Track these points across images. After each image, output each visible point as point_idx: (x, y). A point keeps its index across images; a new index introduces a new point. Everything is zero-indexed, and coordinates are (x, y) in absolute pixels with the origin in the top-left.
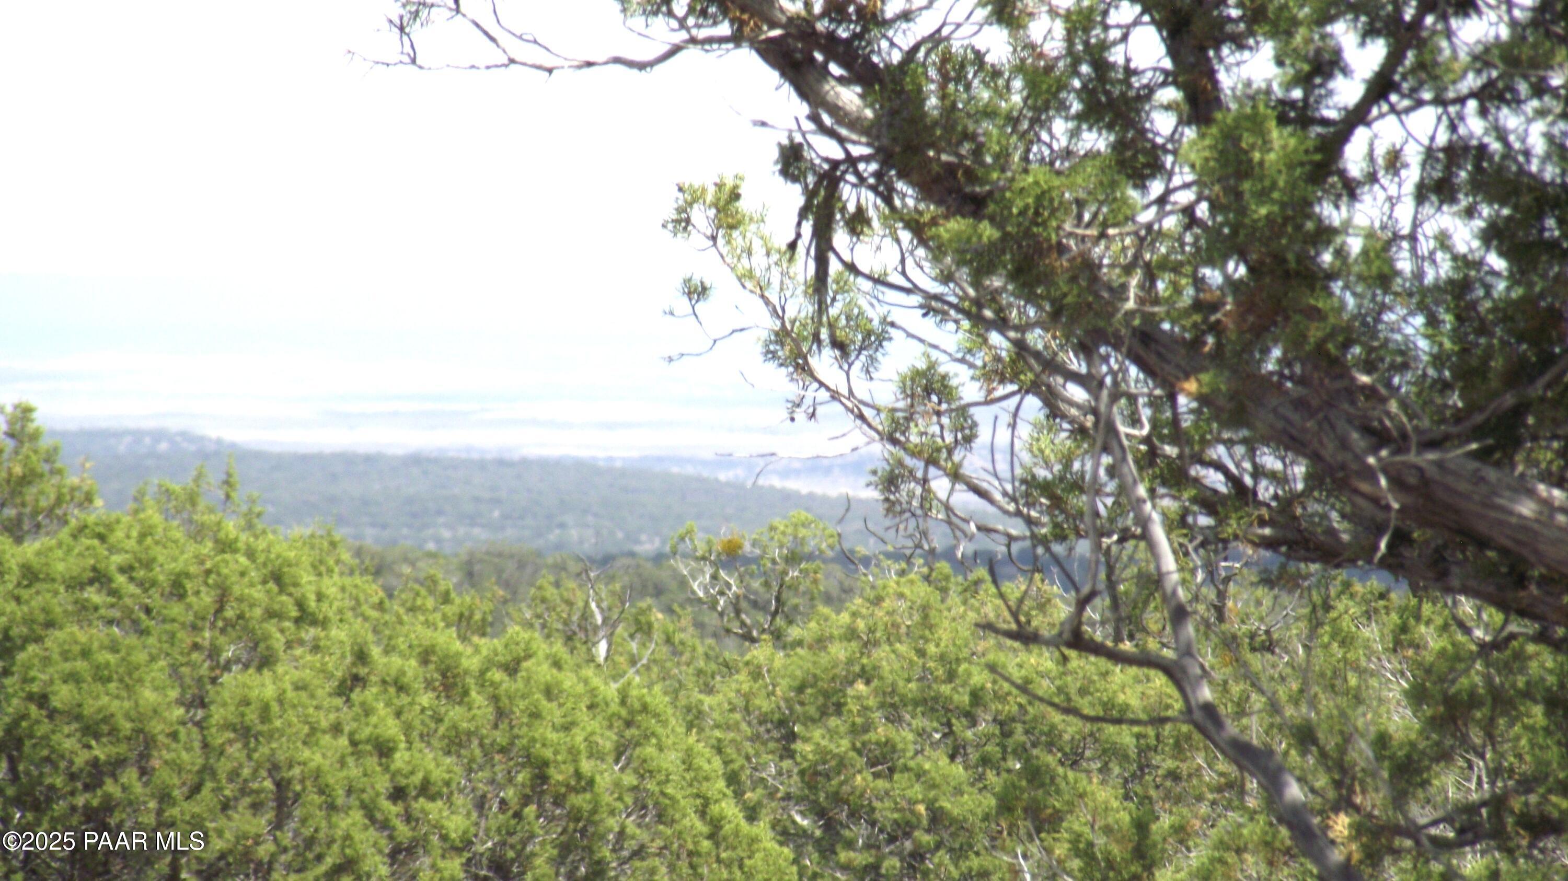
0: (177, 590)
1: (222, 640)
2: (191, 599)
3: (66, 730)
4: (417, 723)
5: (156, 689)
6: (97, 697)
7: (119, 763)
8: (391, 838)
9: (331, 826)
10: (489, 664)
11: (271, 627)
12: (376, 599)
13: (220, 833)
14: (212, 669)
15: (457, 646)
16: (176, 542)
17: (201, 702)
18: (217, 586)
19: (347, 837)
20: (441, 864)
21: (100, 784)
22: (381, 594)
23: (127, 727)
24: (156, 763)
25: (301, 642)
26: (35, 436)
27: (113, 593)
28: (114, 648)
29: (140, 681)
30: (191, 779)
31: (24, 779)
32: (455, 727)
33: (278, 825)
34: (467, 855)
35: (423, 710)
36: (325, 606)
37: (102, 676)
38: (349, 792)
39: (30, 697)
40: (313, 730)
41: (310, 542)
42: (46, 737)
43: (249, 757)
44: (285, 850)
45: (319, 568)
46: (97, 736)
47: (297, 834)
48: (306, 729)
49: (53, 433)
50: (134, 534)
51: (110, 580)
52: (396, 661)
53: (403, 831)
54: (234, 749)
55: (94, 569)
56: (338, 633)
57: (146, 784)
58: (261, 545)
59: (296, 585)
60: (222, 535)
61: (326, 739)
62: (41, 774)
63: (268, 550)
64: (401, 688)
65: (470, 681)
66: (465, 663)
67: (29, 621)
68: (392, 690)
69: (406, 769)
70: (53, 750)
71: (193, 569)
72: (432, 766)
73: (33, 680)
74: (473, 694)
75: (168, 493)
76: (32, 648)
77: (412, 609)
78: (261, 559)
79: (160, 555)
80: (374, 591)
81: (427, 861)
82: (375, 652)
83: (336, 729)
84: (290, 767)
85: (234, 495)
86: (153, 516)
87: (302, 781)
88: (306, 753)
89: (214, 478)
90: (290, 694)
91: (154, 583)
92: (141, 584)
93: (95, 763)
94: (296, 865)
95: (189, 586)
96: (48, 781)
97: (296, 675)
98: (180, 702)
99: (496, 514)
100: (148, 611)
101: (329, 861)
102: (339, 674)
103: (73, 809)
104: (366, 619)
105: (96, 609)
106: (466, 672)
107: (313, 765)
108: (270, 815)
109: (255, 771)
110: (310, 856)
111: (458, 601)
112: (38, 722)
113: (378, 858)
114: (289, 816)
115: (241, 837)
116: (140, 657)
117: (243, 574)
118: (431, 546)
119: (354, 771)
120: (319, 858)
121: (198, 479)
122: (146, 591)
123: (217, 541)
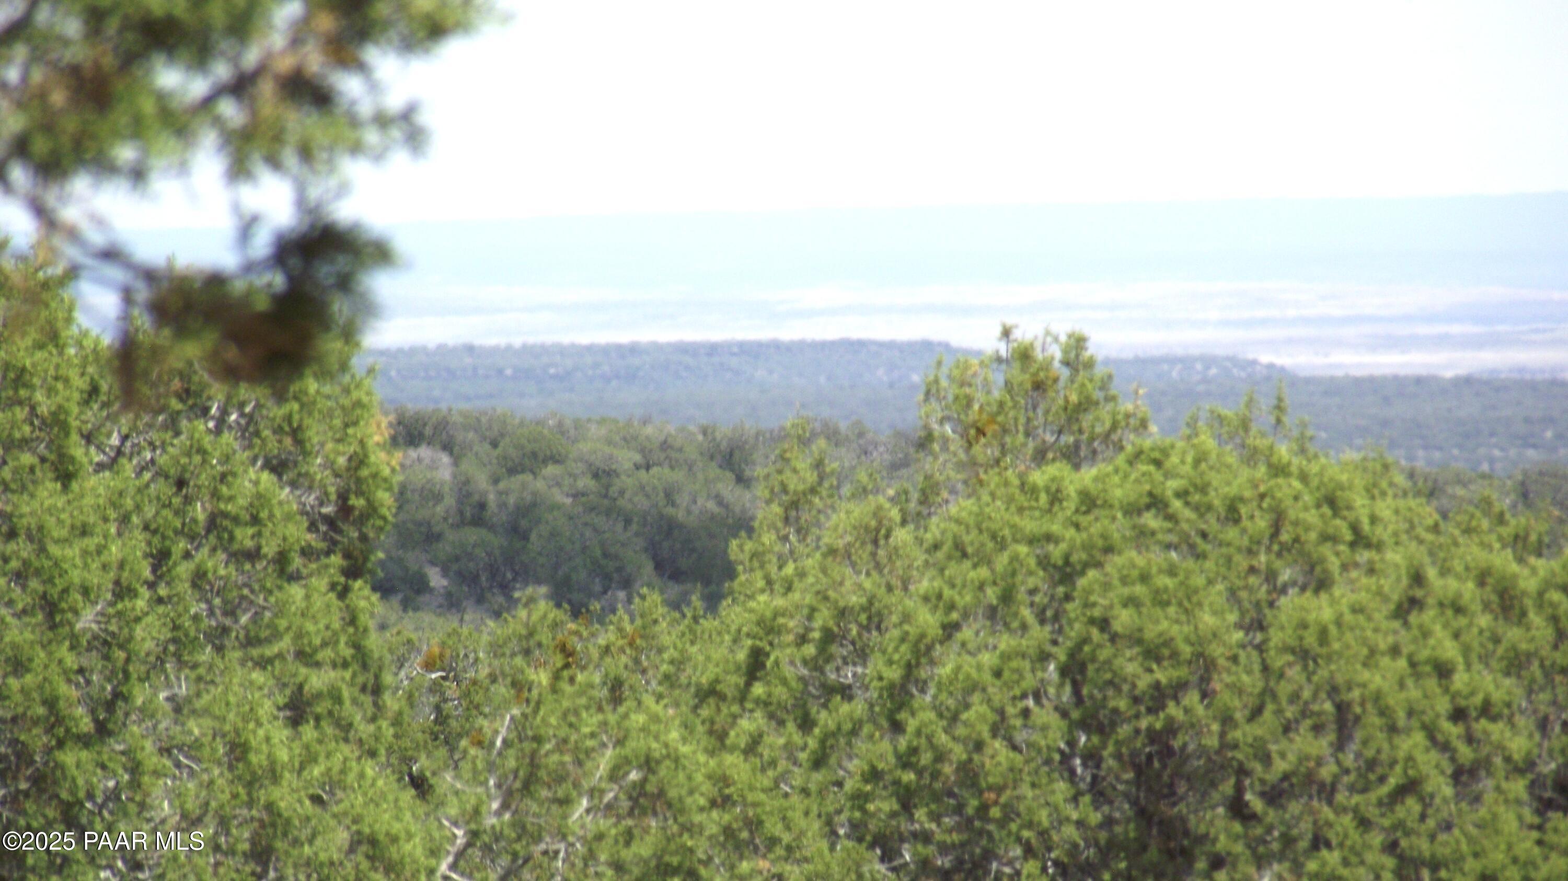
0: (1232, 515)
1: (1278, 564)
2: (1246, 523)
3: (1128, 653)
4: (1475, 644)
5: (1215, 613)
6: (1157, 622)
7: (1180, 687)
8: (1453, 759)
9: (1393, 747)
10: (1547, 585)
11: (1326, 550)
12: (1430, 522)
13: (1283, 755)
14: (1269, 592)
15: (1514, 567)
16: (1229, 467)
17: (1260, 625)
18: (1272, 509)
19: (1410, 759)
20: (1504, 785)
21: (1163, 707)
22: (1436, 516)
23: (1186, 651)
24: (1216, 685)
25: (1356, 565)
26: (1090, 364)
27: (1171, 517)
28: (1172, 571)
29: (1200, 605)
30: (1252, 702)
31: (1088, 703)
32: (1514, 648)
33: (1340, 746)
34: (1530, 776)
35: (1481, 632)
36: (1379, 530)
37: (1161, 600)
38: (1410, 713)
39: (1092, 621)
40: (1373, 652)
41: (1362, 466)
42: (1108, 662)
43: (1309, 680)
44: (1347, 772)
45: (1372, 491)
46: (1159, 660)
47: (1358, 755)
48: (1365, 651)
49: (1107, 362)
50: (1189, 459)
51: (1166, 505)
52: (1453, 584)
53: (1465, 753)
54: (1295, 673)
55: (1150, 494)
56: (1394, 556)
57: (1207, 707)
58: (1314, 468)
59: (1349, 508)
60: (1274, 459)
61: (1385, 661)
62: (1105, 698)
63: (1321, 474)
64: (1459, 610)
65: (1529, 603)
66: (1522, 584)
67: (1088, 547)
68: (1449, 613)
69: (1465, 691)
70: (1115, 673)
71: (1247, 494)
72: (1491, 688)
73: (1094, 605)
74: (1532, 615)
75: (1221, 419)
76: (1092, 574)
77: (1468, 531)
78: (1315, 482)
79: (1215, 479)
80: (1428, 513)
81: (1489, 783)
82: (1431, 573)
83: (1395, 651)
84: (1350, 689)
85: (1285, 419)
86: (1207, 441)
87: (1363, 704)
88: (1366, 675)
89: (1265, 404)
90: (1348, 617)
91: (1209, 508)
92: (1196, 508)
93: (1157, 685)
94: (1359, 786)
95: (1243, 510)
96: (1112, 704)
97: (1354, 597)
98: (1239, 626)
99: (1549, 434)
100: (1204, 535)
101: (1392, 781)
102: (1395, 597)
103: (1137, 731)
104: (1421, 542)
105: (1153, 533)
106: (1524, 593)
107: (1372, 687)
108: (1332, 737)
109: (1315, 695)
110: (1372, 777)
111: (1513, 522)
112: (1100, 646)
113: (1441, 779)
114: (1350, 737)
115: (1303, 758)
116: (1199, 581)
117: (1296, 498)
118: (1485, 467)
119: (1413, 693)
120: (1382, 779)
121: (1250, 403)
122: (1202, 516)
123: (1270, 466)
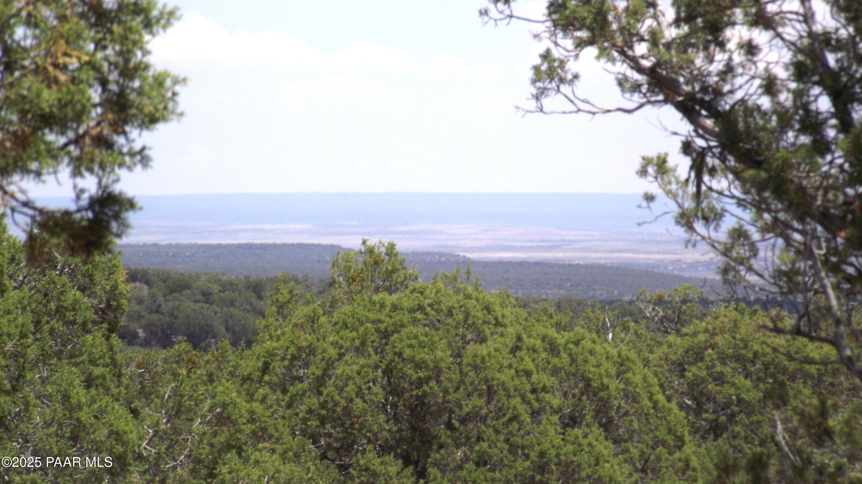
0: (450, 313)
1: (467, 332)
2: (455, 317)
3: (409, 366)
4: (540, 364)
5: (442, 351)
6: (420, 354)
7: (428, 379)
8: (531, 407)
9: (509, 403)
10: (568, 342)
11: (485, 327)
12: (524, 317)
13: (467, 405)
14: (463, 343)
15: (556, 335)
16: (449, 295)
17: (459, 356)
18: (464, 311)
19: (515, 407)
20: (550, 418)
21: (422, 387)
22: (526, 315)
23: (431, 365)
24: (442, 378)
25: (497, 333)
26: (396, 255)
27: (426, 314)
28: (426, 335)
29: (437, 348)
30: (456, 385)
31: (393, 384)
32: (555, 366)
33: (489, 402)
34: (560, 414)
35: (543, 359)
36: (505, 320)
37: (422, 345)
38: (515, 390)
39: (395, 353)
40: (501, 367)
41: (499, 296)
42: (401, 369)
43: (477, 377)
44: (491, 412)
45: (503, 305)
46: (421, 369)
47: (495, 406)
48: (499, 366)
49: (402, 254)
50: (434, 291)
51: (425, 309)
52: (532, 340)
53: (536, 405)
54: (472, 374)
56: (511, 330)
57: (439, 387)
58: (481, 296)
59: (494, 311)
60: (466, 292)
61: (506, 370)
62: (400, 383)
63: (484, 298)
64: (535, 351)
65: (561, 348)
66: (559, 341)
67: (394, 325)
68: (531, 352)
69: (537, 382)
70: (404, 374)
71: (456, 305)
72: (546, 381)
73: (396, 347)
74: (562, 353)
75: (446, 277)
76: (396, 335)
77: (538, 321)
78: (481, 302)
79: (443, 299)
80: (523, 314)
81: (544, 416)
82: (525, 337)
83: (510, 366)
84: (493, 380)
85: (471, 277)
86: (441, 285)
87: (497, 386)
88: (499, 375)
89: (463, 271)
90: (493, 353)
91: (441, 311)
92: (436, 311)
93: (420, 378)
94: (495, 417)
95: (454, 312)
96: (402, 385)
97: (495, 345)
98: (451, 356)
99: (569, 284)
100: (439, 321)
101: (508, 416)
102: (511, 345)
103: (412, 396)
104: (521, 324)
105: (419, 320)
106: (559, 345)
107: (502, 380)
108: (485, 399)
109: (479, 383)
110: (501, 414)
111: (555, 317)
112: (398, 363)
113: (526, 415)
114: (492, 399)
115: (475, 407)
116: (437, 338)
117: (474, 307)
118: (544, 296)
119: (517, 382)
120: (504, 415)
121: (457, 272)
122: (438, 313)
123: (464, 295)
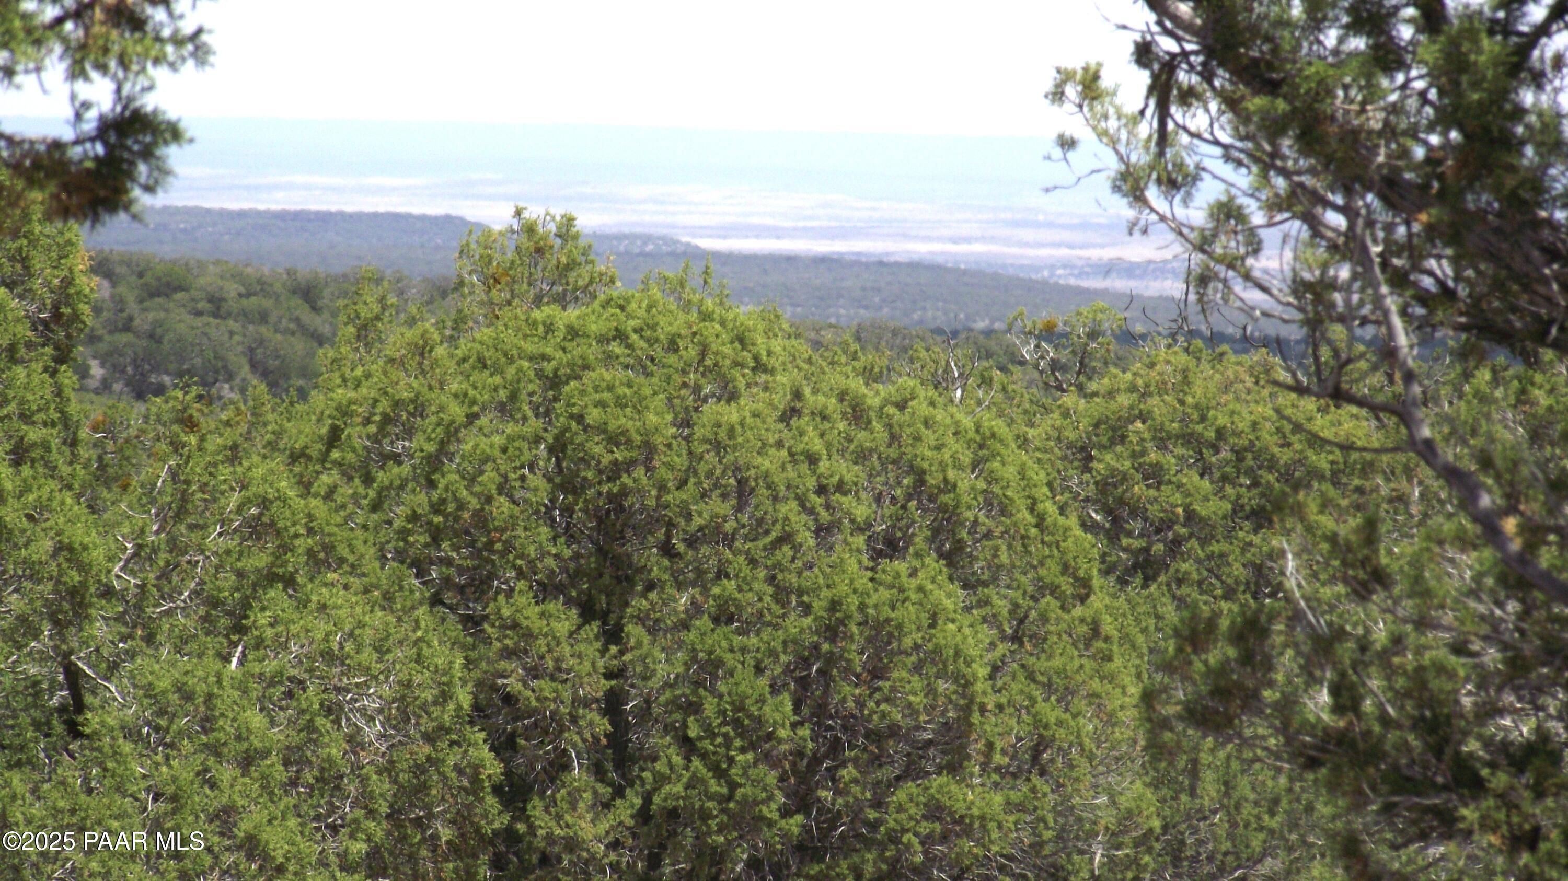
0: (673, 346)
1: (703, 381)
2: (683, 353)
3: (596, 439)
4: (835, 442)
5: (657, 414)
6: (617, 418)
7: (630, 464)
8: (816, 520)
9: (775, 511)
10: (886, 402)
11: (736, 373)
12: (806, 356)
13: (700, 514)
14: (695, 401)
15: (864, 390)
16: (671, 312)
17: (688, 423)
18: (700, 343)
19: (786, 519)
20: (850, 539)
21: (619, 478)
22: (810, 352)
23: (638, 439)
24: (656, 463)
25: (756, 384)
26: (576, 237)
27: (629, 346)
28: (630, 386)
29: (647, 408)
30: (680, 475)
31: (567, 473)
32: (861, 445)
33: (739, 509)
34: (868, 534)
35: (839, 433)
36: (773, 360)
37: (621, 403)
38: (788, 487)
39: (572, 416)
40: (764, 445)
41: (761, 316)
42: (582, 444)
43: (720, 462)
44: (743, 526)
45: (769, 333)
46: (617, 445)
47: (752, 515)
48: (759, 444)
50: (644, 305)
51: (627, 337)
52: (821, 398)
53: (824, 516)
54: (711, 457)
55: (617, 329)
56: (781, 379)
57: (649, 478)
58: (731, 316)
59: (753, 344)
60: (703, 308)
61: (772, 451)
62: (578, 470)
63: (735, 320)
64: (824, 418)
65: (872, 414)
66: (869, 401)
67: (571, 365)
68: (818, 419)
69: (827, 473)
70: (586, 453)
71: (684, 332)
72: (844, 472)
73: (574, 405)
74: (874, 423)
75: (666, 279)
76: (573, 383)
77: (831, 363)
78: (730, 326)
79: (661, 321)
81: (840, 537)
82: (807, 391)
83: (779, 444)
84: (748, 469)
85: (710, 281)
86: (656, 294)
87: (756, 480)
88: (760, 460)
89: (696, 269)
90: (749, 420)
91: (657, 340)
92: (648, 340)
93: (615, 463)
94: (751, 537)
95: (681, 343)
96: (583, 474)
97: (753, 406)
98: (673, 423)
100: (652, 360)
101: (774, 535)
102: (782, 407)
103: (600, 494)
104: (800, 369)
105: (617, 357)
106: (869, 408)
107: (763, 468)
108: (734, 502)
109: (724, 473)
110: (760, 530)
111: (863, 359)
112: (577, 434)
113: (807, 534)
114: (747, 503)
115: (714, 516)
116: (647, 391)
117: (717, 336)
118: (833, 320)
119: (791, 473)
120: (767, 532)
121: (685, 271)
122: (651, 345)
123: (700, 313)
